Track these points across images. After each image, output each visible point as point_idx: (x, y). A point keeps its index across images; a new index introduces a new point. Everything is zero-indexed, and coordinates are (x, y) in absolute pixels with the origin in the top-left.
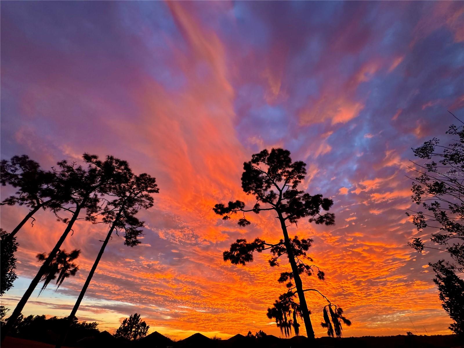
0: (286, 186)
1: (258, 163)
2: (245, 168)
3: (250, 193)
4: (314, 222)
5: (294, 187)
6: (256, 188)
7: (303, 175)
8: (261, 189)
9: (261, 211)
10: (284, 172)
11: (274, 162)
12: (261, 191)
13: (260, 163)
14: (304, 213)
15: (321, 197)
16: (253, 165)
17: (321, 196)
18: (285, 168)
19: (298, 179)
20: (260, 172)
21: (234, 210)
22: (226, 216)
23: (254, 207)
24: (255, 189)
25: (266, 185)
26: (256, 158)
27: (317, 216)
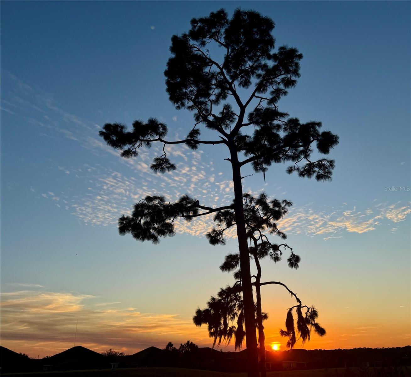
0: (256, 97)
1: (204, 40)
2: (173, 49)
3: (183, 105)
4: (295, 173)
5: (272, 101)
6: (197, 96)
7: (294, 78)
8: (207, 100)
9: (201, 144)
10: (257, 68)
11: (238, 41)
12: (205, 103)
13: (207, 40)
14: (281, 156)
15: (317, 128)
16: (192, 42)
17: (319, 124)
18: (260, 58)
19: (282, 86)
20: (206, 61)
21: (145, 139)
22: (129, 149)
23: (188, 137)
24: (195, 99)
25: (217, 91)
26: (200, 26)
27: (303, 163)
